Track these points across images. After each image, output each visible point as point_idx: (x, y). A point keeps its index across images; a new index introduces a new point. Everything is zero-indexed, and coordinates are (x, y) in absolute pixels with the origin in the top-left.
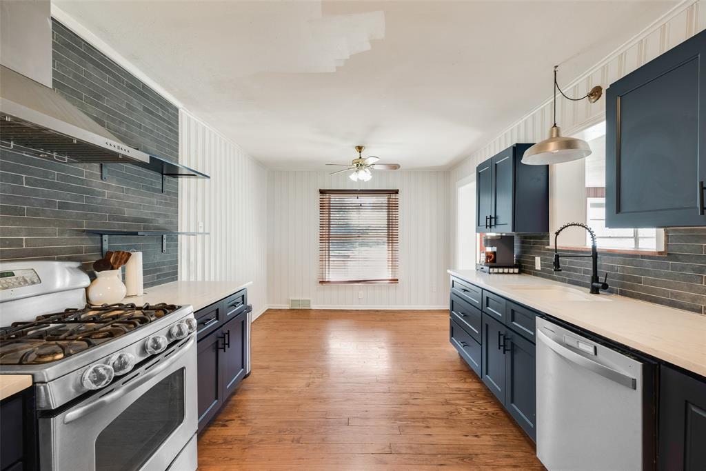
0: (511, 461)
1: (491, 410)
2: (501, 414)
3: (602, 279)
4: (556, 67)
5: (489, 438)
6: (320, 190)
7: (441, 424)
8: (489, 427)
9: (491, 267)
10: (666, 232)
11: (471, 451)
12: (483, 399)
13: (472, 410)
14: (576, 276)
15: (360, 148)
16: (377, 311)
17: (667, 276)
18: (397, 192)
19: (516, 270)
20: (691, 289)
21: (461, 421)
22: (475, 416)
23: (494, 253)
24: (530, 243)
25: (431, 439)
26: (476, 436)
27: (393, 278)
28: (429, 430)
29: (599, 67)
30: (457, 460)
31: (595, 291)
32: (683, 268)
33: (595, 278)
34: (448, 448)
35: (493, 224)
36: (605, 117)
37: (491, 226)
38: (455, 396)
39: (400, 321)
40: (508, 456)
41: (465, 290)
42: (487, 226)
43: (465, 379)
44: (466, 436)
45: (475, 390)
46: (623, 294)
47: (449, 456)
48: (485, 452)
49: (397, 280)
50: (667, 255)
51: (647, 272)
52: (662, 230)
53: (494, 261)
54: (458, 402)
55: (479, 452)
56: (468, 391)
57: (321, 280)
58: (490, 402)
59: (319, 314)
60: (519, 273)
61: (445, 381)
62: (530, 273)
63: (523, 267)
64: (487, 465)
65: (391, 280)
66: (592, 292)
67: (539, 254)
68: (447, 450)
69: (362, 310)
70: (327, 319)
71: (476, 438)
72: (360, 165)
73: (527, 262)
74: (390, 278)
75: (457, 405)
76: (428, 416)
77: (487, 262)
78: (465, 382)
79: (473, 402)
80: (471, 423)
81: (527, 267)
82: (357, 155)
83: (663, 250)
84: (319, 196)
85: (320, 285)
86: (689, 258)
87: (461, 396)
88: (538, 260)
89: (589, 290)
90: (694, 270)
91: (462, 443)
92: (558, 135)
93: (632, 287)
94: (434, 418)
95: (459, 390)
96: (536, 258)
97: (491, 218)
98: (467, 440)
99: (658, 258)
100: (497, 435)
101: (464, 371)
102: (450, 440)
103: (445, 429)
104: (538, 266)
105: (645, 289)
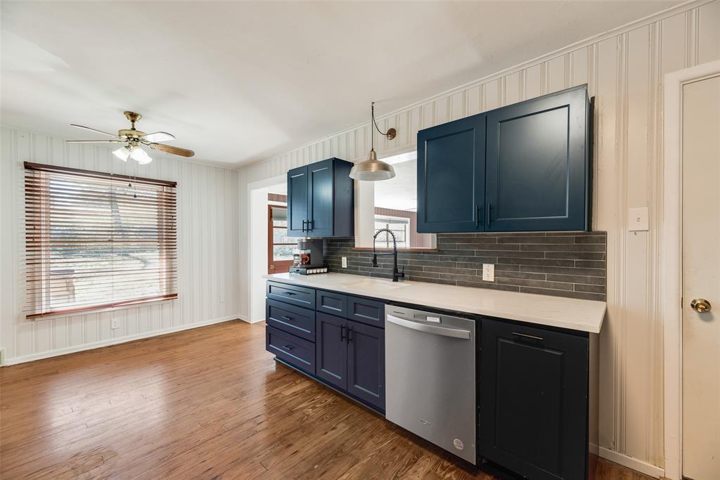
0: (367, 434)
1: (330, 400)
2: (339, 399)
3: (400, 270)
4: (373, 103)
5: (342, 425)
6: (25, 163)
7: (299, 436)
8: (337, 415)
9: (308, 268)
10: (438, 236)
11: (337, 445)
12: (319, 393)
13: (316, 408)
14: (378, 270)
15: (133, 116)
16: (146, 339)
17: (438, 264)
18: (173, 185)
19: (326, 270)
20: (450, 271)
21: (313, 423)
22: (322, 412)
23: (309, 255)
24: (336, 245)
25: (300, 455)
26: (333, 429)
27: (169, 294)
28: (292, 448)
29: (393, 115)
30: (331, 461)
31: (396, 280)
32: (446, 259)
33: (396, 270)
34: (319, 454)
35: (310, 228)
36: (416, 147)
37: (308, 230)
38: (295, 402)
39: (187, 344)
40: (363, 432)
41: (291, 294)
42: (303, 230)
43: (294, 381)
44: (326, 433)
45: (308, 388)
46: (411, 279)
47: (324, 461)
48: (346, 438)
49: (176, 295)
50: (439, 251)
51: (426, 263)
52: (435, 234)
53: (309, 263)
54: (301, 406)
55: (343, 441)
56: (303, 391)
57: (30, 313)
58: (326, 393)
59: (30, 369)
60: (328, 272)
61: (278, 392)
62: (336, 272)
63: (331, 266)
64: (354, 448)
65: (167, 296)
66: (394, 281)
67: (345, 255)
68: (318, 457)
69: (117, 345)
70: (57, 373)
71: (334, 431)
72: (133, 140)
73: (334, 262)
74: (165, 294)
75: (302, 409)
76: (283, 434)
77: (302, 264)
78: (296, 384)
79: (313, 400)
80: (323, 419)
81: (334, 266)
82: (128, 125)
83: (436, 248)
84: (23, 173)
85: (29, 322)
86: (449, 252)
87: (300, 399)
88: (344, 260)
89: (392, 280)
90: (452, 260)
91: (326, 442)
92: (375, 158)
93: (417, 274)
94: (290, 433)
95: (295, 394)
96: (343, 258)
97: (308, 222)
98: (329, 436)
99: (433, 253)
100: (346, 419)
101: (290, 375)
102: (315, 446)
103: (305, 438)
104: (344, 265)
105: (424, 274)
